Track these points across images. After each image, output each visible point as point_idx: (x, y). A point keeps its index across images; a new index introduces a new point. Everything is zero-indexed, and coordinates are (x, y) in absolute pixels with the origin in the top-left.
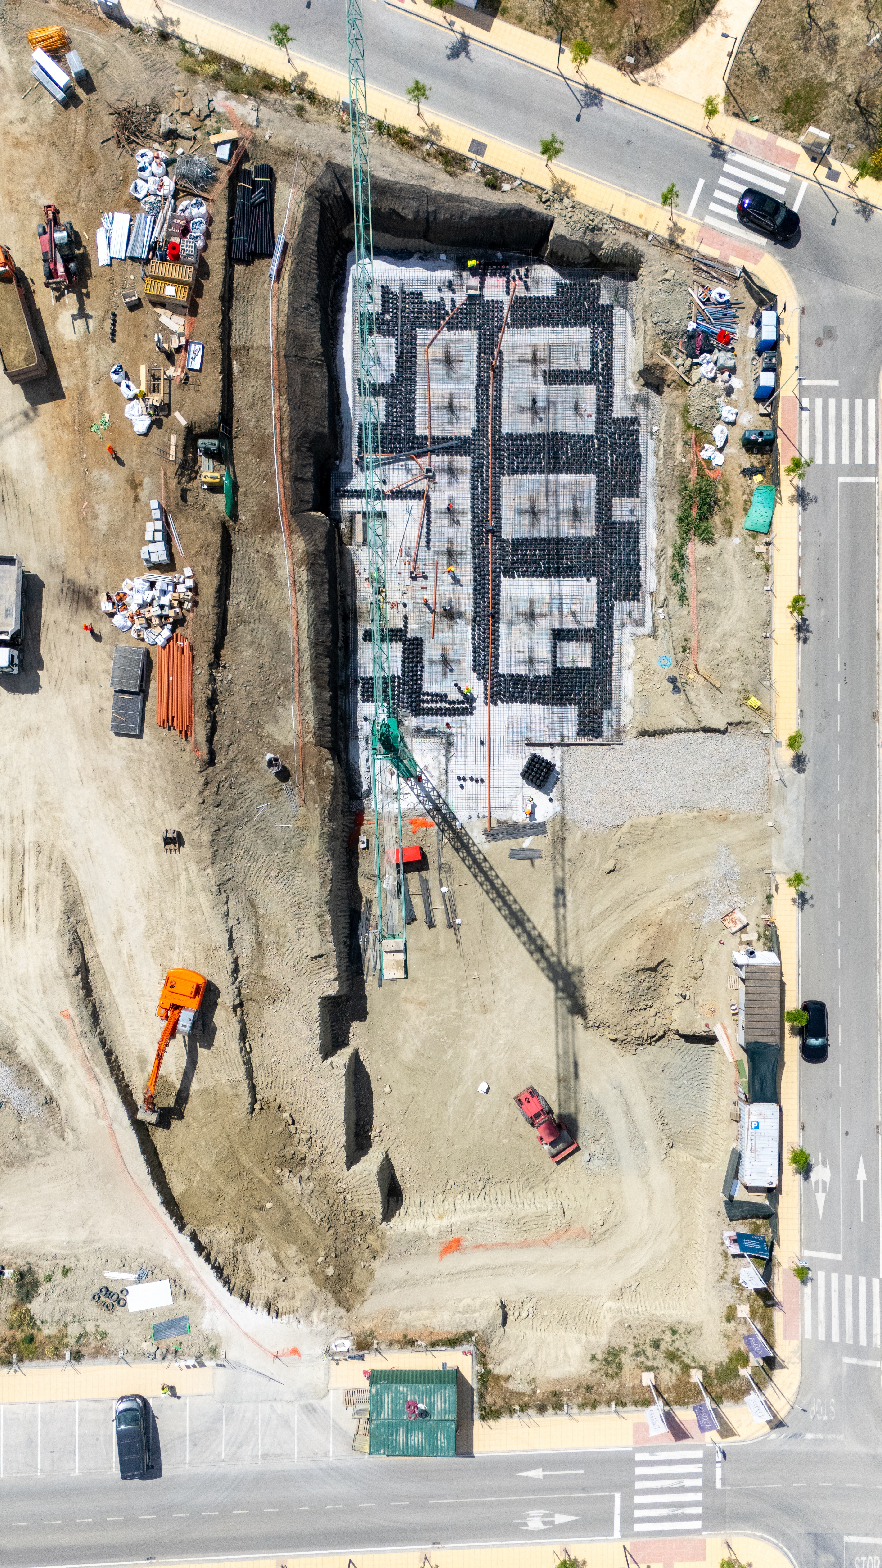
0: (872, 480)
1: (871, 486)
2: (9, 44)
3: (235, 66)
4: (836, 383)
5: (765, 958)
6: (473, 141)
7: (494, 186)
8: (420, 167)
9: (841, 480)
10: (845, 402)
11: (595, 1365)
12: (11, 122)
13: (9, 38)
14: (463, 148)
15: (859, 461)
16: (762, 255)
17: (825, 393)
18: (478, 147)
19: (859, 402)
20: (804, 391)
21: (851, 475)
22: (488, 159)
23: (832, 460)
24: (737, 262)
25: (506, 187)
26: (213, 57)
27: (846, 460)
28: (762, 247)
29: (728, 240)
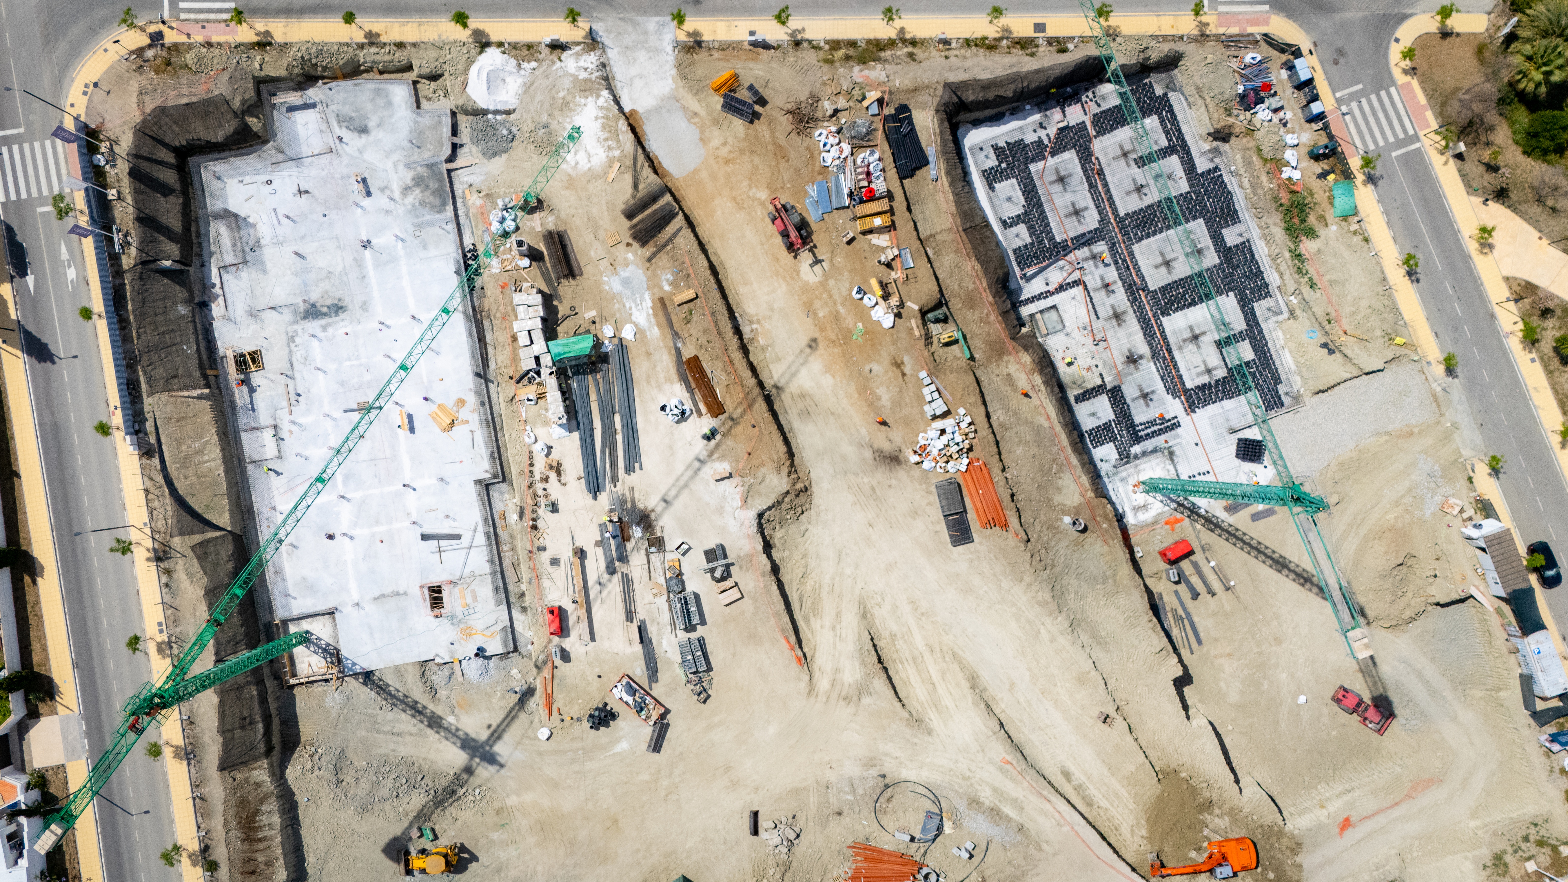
0: (1418, 145)
1: (1419, 149)
2: (696, 95)
3: (853, 44)
4: (1360, 86)
5: (1490, 526)
6: (1035, 24)
7: (1064, 51)
8: (1008, 60)
9: (1394, 154)
10: (1373, 97)
11: (1489, 871)
12: (717, 148)
13: (695, 91)
14: (1029, 32)
15: (1401, 135)
16: (1269, 18)
17: (1356, 97)
18: (1040, 27)
19: (1383, 93)
20: (1339, 101)
21: (1400, 148)
22: (1051, 32)
23: (1381, 143)
24: (1256, 30)
25: (1071, 46)
26: (835, 45)
27: (1391, 139)
28: (1267, 12)
29: (1240, 17)
